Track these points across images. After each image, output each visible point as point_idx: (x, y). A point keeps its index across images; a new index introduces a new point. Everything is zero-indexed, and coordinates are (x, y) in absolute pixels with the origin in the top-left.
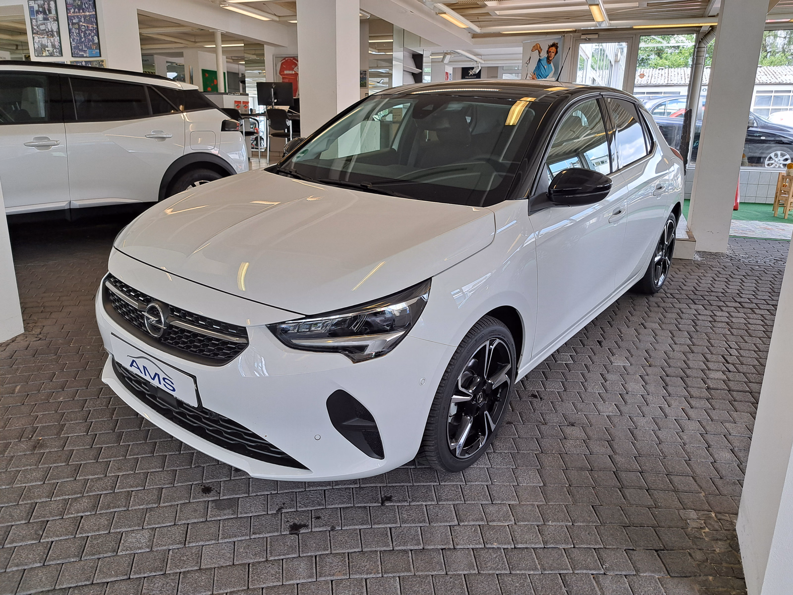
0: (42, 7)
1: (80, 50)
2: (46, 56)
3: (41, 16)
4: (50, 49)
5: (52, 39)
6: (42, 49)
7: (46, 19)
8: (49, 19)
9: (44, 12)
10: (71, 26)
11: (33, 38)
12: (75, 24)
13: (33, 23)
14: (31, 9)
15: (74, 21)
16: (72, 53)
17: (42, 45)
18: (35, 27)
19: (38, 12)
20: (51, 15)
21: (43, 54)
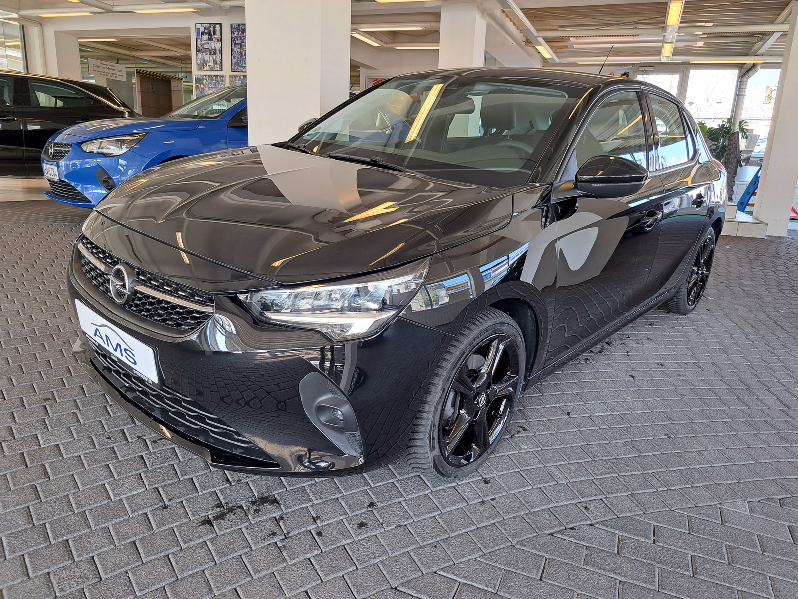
0: (207, 29)
1: (240, 66)
2: (207, 70)
3: (206, 37)
4: (212, 64)
5: (214, 56)
6: (203, 64)
7: (210, 39)
8: (214, 39)
9: (210, 34)
10: (233, 46)
11: (197, 55)
12: (238, 44)
13: (198, 43)
14: (197, 31)
15: (237, 42)
16: (232, 69)
17: (204, 60)
18: (199, 46)
19: (203, 34)
20: (215, 37)
21: (204, 68)
